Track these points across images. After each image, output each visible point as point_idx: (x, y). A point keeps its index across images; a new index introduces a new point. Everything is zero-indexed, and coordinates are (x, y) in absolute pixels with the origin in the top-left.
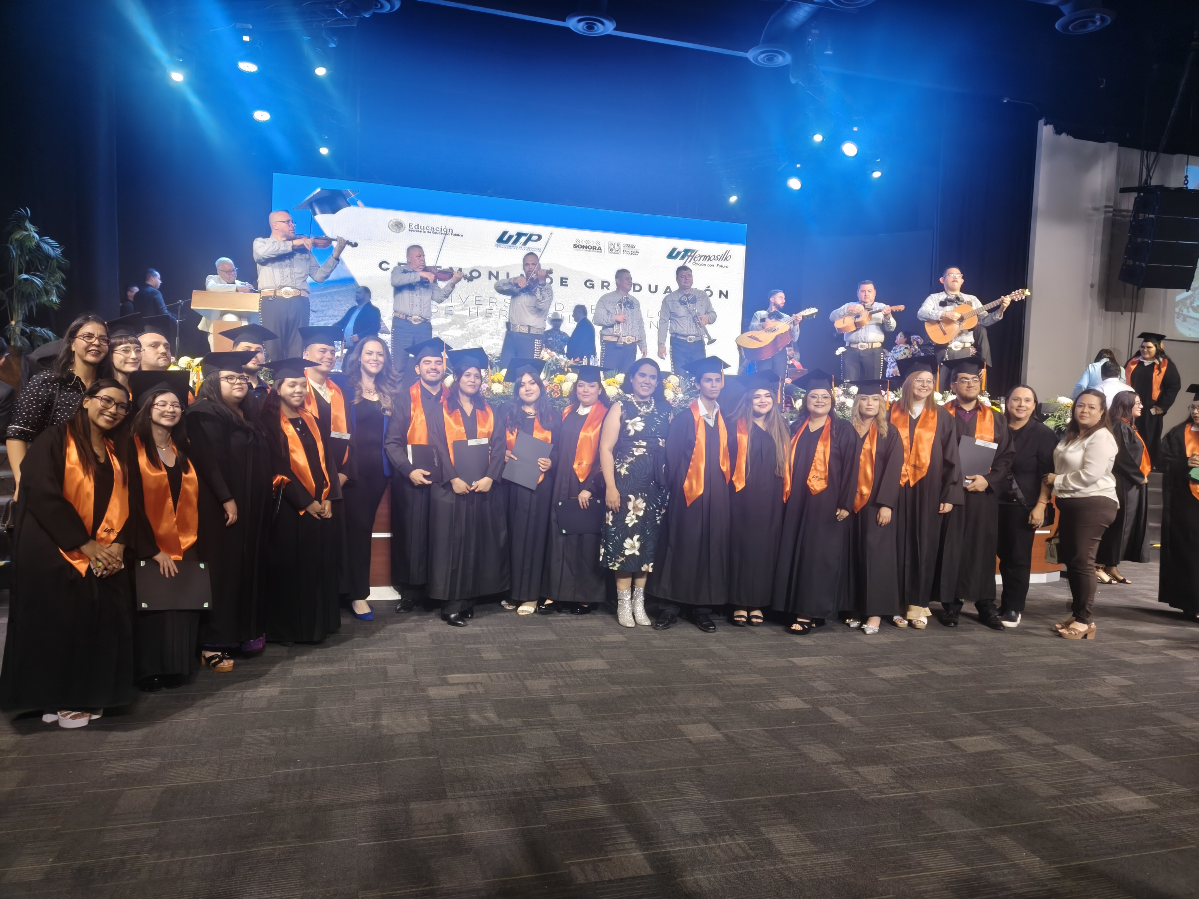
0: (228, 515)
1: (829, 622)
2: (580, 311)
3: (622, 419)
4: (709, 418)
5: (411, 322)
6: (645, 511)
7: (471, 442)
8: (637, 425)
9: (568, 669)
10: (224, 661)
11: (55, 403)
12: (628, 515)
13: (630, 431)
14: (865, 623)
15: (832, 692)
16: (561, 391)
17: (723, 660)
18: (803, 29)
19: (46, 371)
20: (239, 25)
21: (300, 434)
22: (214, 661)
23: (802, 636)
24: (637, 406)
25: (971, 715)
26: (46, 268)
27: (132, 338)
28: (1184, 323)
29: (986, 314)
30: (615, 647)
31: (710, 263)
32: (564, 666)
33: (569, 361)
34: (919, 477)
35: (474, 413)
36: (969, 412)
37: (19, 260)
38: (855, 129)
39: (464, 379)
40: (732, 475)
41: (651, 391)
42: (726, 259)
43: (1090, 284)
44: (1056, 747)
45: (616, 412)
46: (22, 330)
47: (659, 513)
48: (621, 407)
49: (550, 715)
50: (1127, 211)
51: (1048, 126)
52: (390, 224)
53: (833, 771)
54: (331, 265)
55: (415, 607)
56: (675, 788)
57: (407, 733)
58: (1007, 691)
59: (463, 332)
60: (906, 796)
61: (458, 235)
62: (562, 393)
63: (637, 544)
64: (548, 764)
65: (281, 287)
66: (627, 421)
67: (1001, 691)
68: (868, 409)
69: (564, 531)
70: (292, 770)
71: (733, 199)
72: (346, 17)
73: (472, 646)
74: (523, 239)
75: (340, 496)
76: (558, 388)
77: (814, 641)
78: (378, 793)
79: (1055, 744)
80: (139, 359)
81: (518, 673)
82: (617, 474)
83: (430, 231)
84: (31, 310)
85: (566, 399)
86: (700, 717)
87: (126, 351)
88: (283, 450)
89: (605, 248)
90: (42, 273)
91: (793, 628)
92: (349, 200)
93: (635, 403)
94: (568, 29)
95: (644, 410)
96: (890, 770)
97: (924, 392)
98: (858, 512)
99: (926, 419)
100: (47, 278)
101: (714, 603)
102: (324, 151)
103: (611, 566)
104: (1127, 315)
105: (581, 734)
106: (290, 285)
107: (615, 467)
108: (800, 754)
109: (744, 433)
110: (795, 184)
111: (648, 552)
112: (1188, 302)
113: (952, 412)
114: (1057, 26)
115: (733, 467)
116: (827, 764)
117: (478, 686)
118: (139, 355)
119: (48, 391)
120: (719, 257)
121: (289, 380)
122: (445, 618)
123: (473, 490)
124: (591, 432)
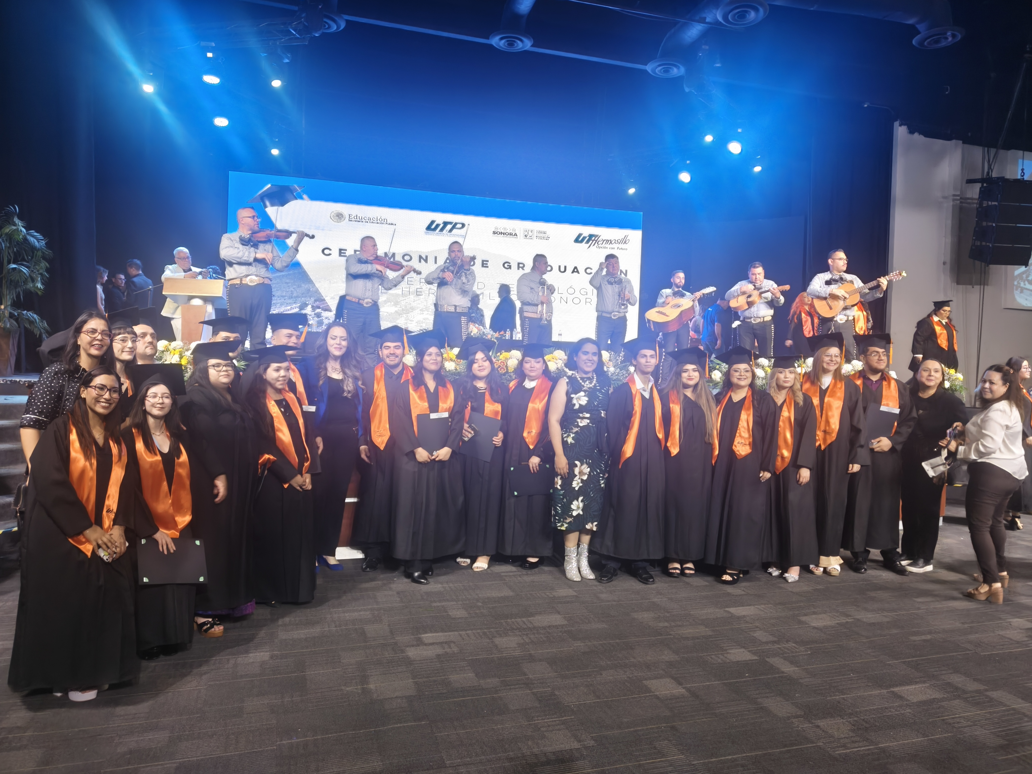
0: (218, 490)
1: (753, 573)
2: (504, 290)
3: (568, 394)
4: (645, 391)
5: (363, 305)
6: (589, 475)
7: (433, 416)
8: (581, 399)
9: (531, 626)
10: (215, 626)
11: (65, 394)
12: (575, 479)
13: (574, 405)
14: (786, 572)
15: (774, 642)
16: (507, 367)
17: (668, 612)
18: (695, 45)
19: (57, 364)
20: (203, 44)
21: (284, 414)
22: (205, 627)
23: (732, 586)
24: (581, 381)
25: (904, 662)
26: (32, 258)
27: (129, 329)
28: (1022, 294)
29: (867, 291)
30: (568, 602)
31: (611, 246)
32: (526, 623)
33: (494, 334)
34: (829, 442)
35: (436, 389)
36: (875, 381)
37: (8, 251)
38: (740, 130)
39: (426, 358)
40: (666, 441)
41: (594, 367)
42: (625, 242)
43: (942, 262)
44: (989, 693)
45: (562, 387)
46: (10, 313)
47: (602, 477)
48: (567, 382)
49: (525, 674)
50: (972, 199)
51: (903, 127)
52: (332, 215)
53: (796, 725)
54: (292, 255)
55: (379, 565)
56: (655, 748)
57: (396, 697)
58: (929, 637)
59: (396, 309)
60: (868, 750)
61: (392, 224)
62: (507, 369)
63: (581, 505)
64: (533, 726)
65: (247, 276)
66: (572, 396)
67: (923, 637)
68: (785, 382)
69: (516, 493)
70: (295, 740)
71: (632, 191)
72: (298, 36)
73: (438, 604)
74: (449, 227)
75: (319, 470)
76: (504, 365)
77: (743, 591)
78: (380, 763)
79: (986, 690)
80: (135, 348)
81: (486, 630)
82: (564, 443)
83: (367, 220)
84: (18, 296)
85: (512, 374)
86: (661, 672)
87: (124, 340)
88: (270, 430)
89: (521, 234)
90: (28, 262)
91: (724, 578)
92: (296, 194)
93: (579, 379)
94: (491, 46)
95: (587, 385)
96: (847, 723)
97: (832, 366)
98: (779, 473)
99: (835, 389)
100: (32, 267)
101: (652, 558)
102: (275, 152)
103: (559, 526)
104: (977, 287)
105: (557, 693)
106: (255, 273)
107: (562, 436)
108: (761, 708)
109: (677, 404)
110: (685, 177)
111: (593, 512)
112: (1024, 276)
113: (859, 382)
114: (914, 42)
115: (667, 435)
116: (789, 718)
117: (452, 645)
118: (134, 344)
119: (59, 383)
120: (619, 241)
121: (274, 365)
122: (409, 576)
123: (434, 459)
124: (538, 404)
